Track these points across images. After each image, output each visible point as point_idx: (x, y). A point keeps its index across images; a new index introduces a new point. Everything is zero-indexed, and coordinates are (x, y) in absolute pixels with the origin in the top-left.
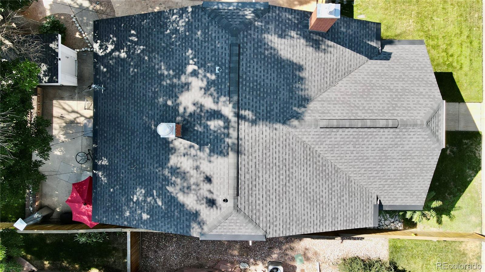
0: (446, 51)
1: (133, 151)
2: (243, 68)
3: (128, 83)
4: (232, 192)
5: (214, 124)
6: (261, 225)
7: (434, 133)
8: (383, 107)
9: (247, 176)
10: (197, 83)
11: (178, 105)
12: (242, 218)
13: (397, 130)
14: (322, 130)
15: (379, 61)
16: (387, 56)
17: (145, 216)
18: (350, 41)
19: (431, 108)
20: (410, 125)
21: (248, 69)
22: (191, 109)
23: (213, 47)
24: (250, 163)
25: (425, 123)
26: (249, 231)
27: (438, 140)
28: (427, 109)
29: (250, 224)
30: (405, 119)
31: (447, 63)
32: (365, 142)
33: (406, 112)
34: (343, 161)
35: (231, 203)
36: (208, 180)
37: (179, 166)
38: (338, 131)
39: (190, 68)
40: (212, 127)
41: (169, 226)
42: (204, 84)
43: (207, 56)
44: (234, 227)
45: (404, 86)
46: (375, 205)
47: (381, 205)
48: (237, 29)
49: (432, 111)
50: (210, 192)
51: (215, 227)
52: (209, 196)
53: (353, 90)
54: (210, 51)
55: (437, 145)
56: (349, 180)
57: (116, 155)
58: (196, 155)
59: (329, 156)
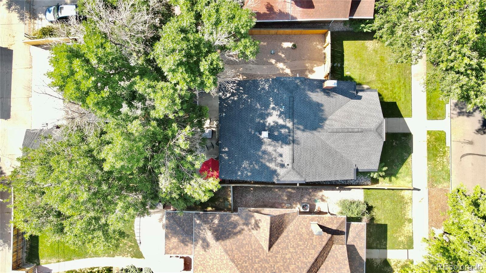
0: (392, 91)
1: (241, 144)
2: (295, 107)
3: (238, 112)
4: (291, 161)
5: (283, 131)
6: (303, 176)
7: (380, 135)
8: (357, 123)
9: (297, 154)
10: (275, 113)
11: (266, 122)
12: (295, 172)
13: (363, 133)
14: (329, 133)
15: (355, 100)
16: (360, 98)
17: (249, 174)
18: (342, 91)
19: (378, 123)
20: (369, 131)
21: (297, 107)
22: (272, 124)
23: (281, 97)
24: (298, 149)
25: (375, 130)
26: (298, 178)
27: (382, 137)
28: (376, 123)
29: (299, 175)
30: (366, 128)
31: (393, 97)
32: (349, 139)
33: (367, 125)
34: (339, 148)
35: (290, 166)
36: (281, 155)
37: (266, 150)
38: (336, 134)
39: (272, 106)
40: (283, 132)
41: (260, 178)
42: (279, 113)
43: (278, 101)
44: (292, 177)
45: (367, 112)
46: (354, 169)
47: (357, 169)
48: (292, 90)
49: (379, 124)
50: (282, 161)
51: (283, 177)
52: (281, 163)
53: (343, 115)
54: (280, 99)
55: (381, 139)
56: (342, 157)
57: (232, 146)
58: (275, 145)
59: (332, 145)
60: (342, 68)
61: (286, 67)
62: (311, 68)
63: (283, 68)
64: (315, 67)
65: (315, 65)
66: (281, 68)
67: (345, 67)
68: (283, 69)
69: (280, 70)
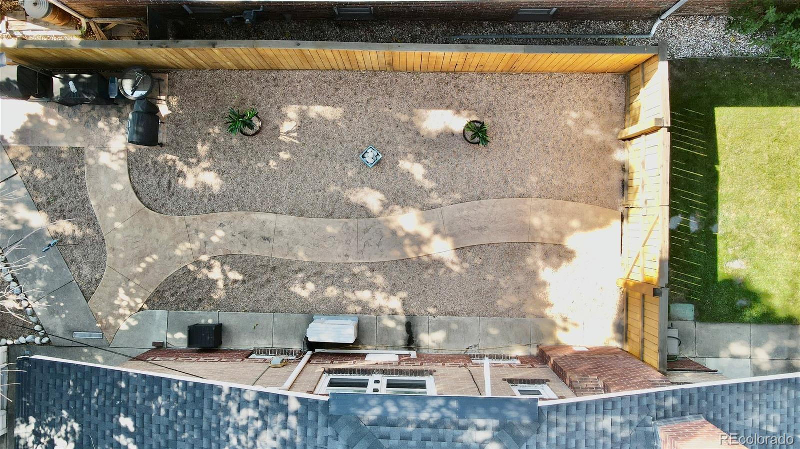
60: (709, 239)
61: (436, 231)
62: (556, 236)
63: (418, 235)
64: (573, 230)
65: (575, 223)
66: (408, 235)
67: (725, 237)
68: (418, 241)
69: (407, 241)
